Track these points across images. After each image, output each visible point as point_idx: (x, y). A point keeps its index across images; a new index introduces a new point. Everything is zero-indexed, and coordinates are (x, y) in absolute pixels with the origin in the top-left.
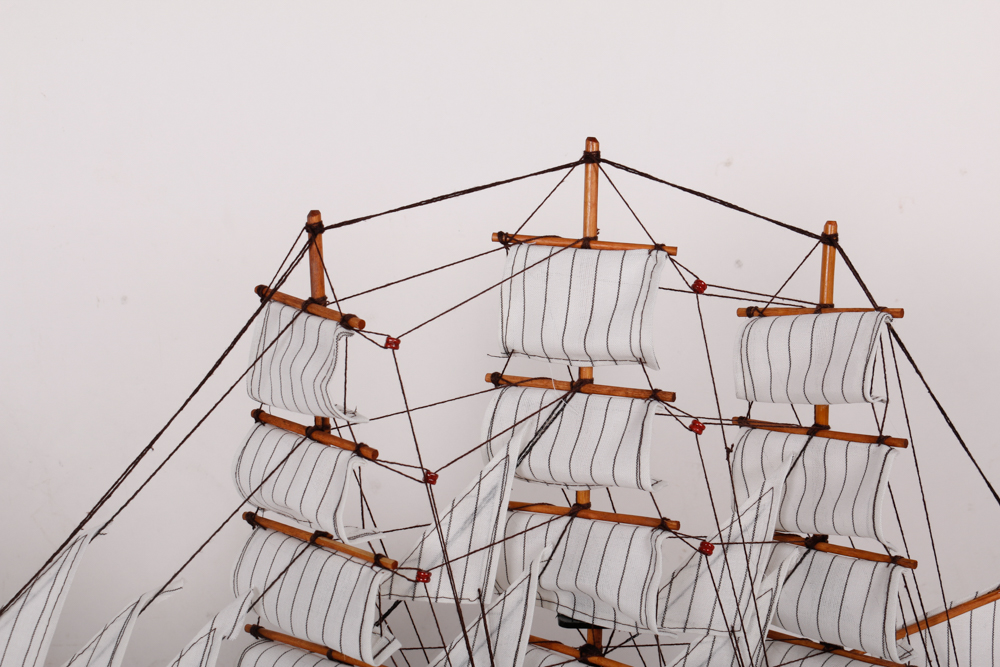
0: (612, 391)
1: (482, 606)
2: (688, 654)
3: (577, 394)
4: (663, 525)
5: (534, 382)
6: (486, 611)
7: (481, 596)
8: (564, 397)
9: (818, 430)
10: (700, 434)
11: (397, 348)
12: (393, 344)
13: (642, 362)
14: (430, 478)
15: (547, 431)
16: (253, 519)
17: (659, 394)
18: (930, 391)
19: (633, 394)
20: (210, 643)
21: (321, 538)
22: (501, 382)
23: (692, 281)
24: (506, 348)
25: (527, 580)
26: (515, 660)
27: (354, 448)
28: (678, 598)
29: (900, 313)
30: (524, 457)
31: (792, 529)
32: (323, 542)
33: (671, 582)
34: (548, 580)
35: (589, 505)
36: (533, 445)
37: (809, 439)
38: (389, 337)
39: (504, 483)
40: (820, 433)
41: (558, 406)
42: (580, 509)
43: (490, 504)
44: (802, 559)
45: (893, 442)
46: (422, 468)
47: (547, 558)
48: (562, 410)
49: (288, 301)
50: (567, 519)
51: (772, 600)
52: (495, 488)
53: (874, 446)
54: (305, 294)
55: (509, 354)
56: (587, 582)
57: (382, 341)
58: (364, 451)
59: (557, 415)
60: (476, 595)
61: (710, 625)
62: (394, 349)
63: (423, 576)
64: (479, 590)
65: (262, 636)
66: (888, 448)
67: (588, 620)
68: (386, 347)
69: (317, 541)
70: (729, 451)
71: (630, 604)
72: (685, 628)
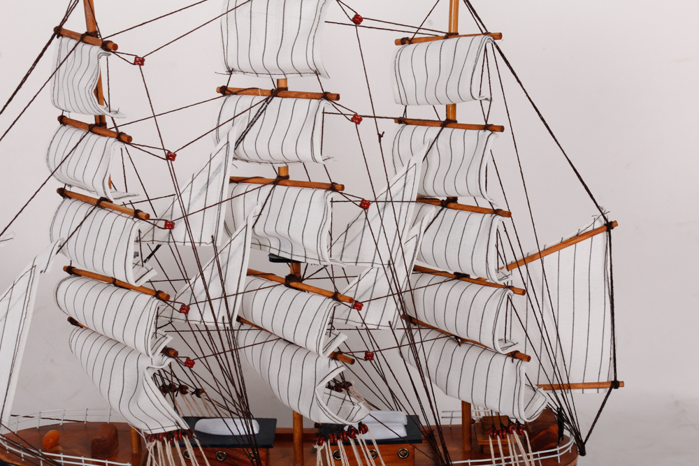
0: (298, 95)
1: (215, 247)
2: (359, 281)
3: (275, 98)
4: (333, 187)
5: (248, 91)
6: (218, 252)
7: (214, 240)
8: (267, 99)
9: (448, 123)
10: (359, 124)
11: (142, 64)
12: (140, 61)
13: (317, 73)
14: (170, 157)
15: (255, 124)
16: (63, 192)
17: (328, 95)
18: (527, 95)
19: (311, 96)
20: (32, 276)
21: (103, 202)
22: (226, 92)
23: (352, 15)
24: (228, 68)
25: (245, 229)
26: (239, 284)
27: (116, 136)
28: (352, 242)
29: (500, 36)
30: (239, 143)
31: (431, 193)
32: (104, 204)
33: (347, 231)
34: (259, 229)
35: (287, 177)
36: (246, 134)
37: (441, 130)
38: (136, 57)
39: (226, 161)
40: (449, 125)
41: (262, 107)
42: (282, 179)
43: (218, 176)
44: (438, 214)
45: (494, 128)
46: (164, 149)
47: (258, 214)
48: (265, 109)
49: (72, 36)
50: (272, 186)
51: (417, 242)
52: (220, 165)
53: (481, 132)
54: (82, 29)
55: (231, 72)
56: (282, 229)
57: (132, 59)
58: (122, 137)
59: (261, 113)
60: (211, 240)
61: (374, 260)
62: (140, 65)
63: (170, 225)
64: (212, 236)
65: (74, 273)
66: (490, 132)
67: (288, 257)
68: (134, 64)
69: (101, 204)
70: (380, 136)
71: (310, 243)
72: (356, 262)
